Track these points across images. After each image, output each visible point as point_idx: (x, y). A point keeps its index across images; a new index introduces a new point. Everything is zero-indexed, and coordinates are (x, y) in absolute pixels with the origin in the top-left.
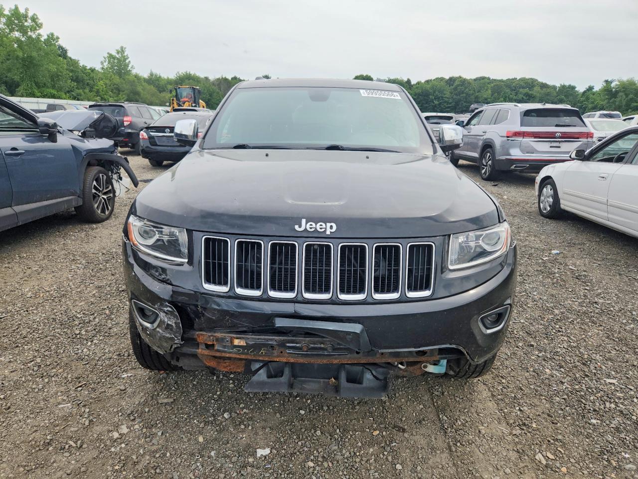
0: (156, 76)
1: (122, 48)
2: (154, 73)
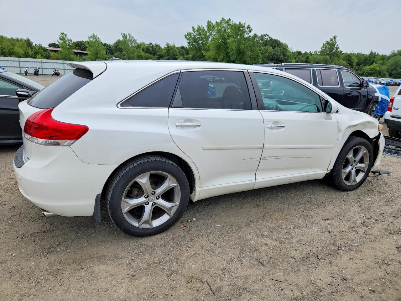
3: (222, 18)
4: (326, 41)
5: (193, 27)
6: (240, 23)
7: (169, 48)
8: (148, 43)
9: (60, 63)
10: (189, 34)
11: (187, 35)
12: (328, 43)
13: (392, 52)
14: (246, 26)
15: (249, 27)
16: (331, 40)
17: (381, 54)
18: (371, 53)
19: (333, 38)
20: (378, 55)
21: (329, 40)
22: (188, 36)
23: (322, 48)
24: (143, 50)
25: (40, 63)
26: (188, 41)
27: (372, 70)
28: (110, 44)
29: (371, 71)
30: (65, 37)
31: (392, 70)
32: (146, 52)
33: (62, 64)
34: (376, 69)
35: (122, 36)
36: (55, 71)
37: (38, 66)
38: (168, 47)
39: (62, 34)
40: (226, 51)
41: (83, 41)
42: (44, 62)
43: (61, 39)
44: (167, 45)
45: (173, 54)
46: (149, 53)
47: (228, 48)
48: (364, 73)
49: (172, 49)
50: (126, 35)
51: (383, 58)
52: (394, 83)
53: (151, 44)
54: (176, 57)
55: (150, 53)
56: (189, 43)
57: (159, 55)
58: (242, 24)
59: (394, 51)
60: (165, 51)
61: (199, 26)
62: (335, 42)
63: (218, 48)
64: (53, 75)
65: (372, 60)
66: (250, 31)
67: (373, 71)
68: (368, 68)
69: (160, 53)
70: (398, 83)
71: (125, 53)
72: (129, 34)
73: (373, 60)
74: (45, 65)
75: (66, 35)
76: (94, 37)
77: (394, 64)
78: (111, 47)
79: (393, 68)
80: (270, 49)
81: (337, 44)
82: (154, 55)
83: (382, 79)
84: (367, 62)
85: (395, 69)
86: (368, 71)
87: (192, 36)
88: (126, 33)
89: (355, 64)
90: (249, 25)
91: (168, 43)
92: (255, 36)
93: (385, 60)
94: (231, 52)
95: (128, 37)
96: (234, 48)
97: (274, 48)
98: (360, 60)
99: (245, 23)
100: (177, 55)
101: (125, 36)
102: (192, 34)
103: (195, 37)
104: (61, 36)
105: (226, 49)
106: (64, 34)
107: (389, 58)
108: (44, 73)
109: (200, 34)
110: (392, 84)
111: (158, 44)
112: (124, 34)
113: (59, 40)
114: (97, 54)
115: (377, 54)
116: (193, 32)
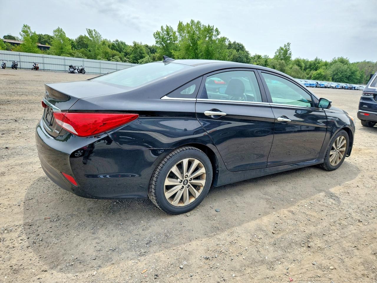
0: (319, 59)
1: (288, 44)
2: (318, 59)
3: (192, 21)
4: (281, 47)
5: (162, 27)
6: (209, 26)
7: (136, 47)
8: (115, 40)
9: (40, 57)
10: (158, 33)
11: (155, 34)
12: (282, 49)
13: (333, 59)
14: (215, 29)
15: (217, 30)
16: (285, 46)
17: (324, 60)
18: (316, 60)
19: (287, 44)
20: (322, 61)
21: (283, 46)
22: (157, 35)
23: (276, 53)
24: (109, 46)
25: (18, 56)
26: (156, 40)
27: (319, 74)
28: (72, 39)
29: (317, 76)
30: (28, 30)
31: (334, 75)
32: (112, 49)
33: (41, 58)
34: (322, 74)
35: (88, 32)
36: (35, 65)
37: (16, 59)
38: (135, 45)
39: (25, 26)
40: (195, 52)
41: (42, 34)
42: (22, 55)
43: (24, 31)
44: (134, 43)
45: (140, 53)
46: (115, 50)
47: (197, 49)
48: (311, 77)
49: (139, 48)
50: (92, 31)
51: (326, 64)
52: (341, 87)
53: (117, 41)
54: (143, 55)
55: (117, 50)
56: (157, 42)
57: (125, 53)
58: (210, 26)
59: (335, 58)
60: (132, 49)
61: (167, 26)
62: (289, 48)
63: (187, 49)
64: (32, 69)
65: (316, 66)
66: (218, 34)
67: (319, 76)
68: (314, 73)
69: (125, 51)
70: (343, 87)
71: (91, 48)
72: (95, 30)
73: (318, 66)
74: (23, 59)
75: (29, 28)
76: (59, 31)
77: (336, 70)
78: (73, 42)
79: (335, 73)
80: (235, 52)
81: (290, 51)
82: (120, 52)
83: (332, 83)
84: (312, 67)
85: (337, 74)
86: (315, 76)
87: (161, 35)
88: (92, 29)
89: (303, 68)
90: (217, 29)
91: (135, 41)
92: (224, 39)
93: (328, 66)
94: (200, 53)
95: (94, 33)
96: (203, 49)
97: (238, 50)
98: (306, 65)
99: (213, 26)
100: (144, 54)
101: (90, 32)
102: (161, 33)
103: (163, 36)
104: (24, 29)
105: (195, 50)
106: (27, 26)
107: (331, 64)
108: (22, 67)
109: (168, 34)
110: (339, 87)
111: (124, 41)
112: (89, 30)
113: (22, 33)
114: (62, 49)
115: (320, 60)
116: (162, 32)
